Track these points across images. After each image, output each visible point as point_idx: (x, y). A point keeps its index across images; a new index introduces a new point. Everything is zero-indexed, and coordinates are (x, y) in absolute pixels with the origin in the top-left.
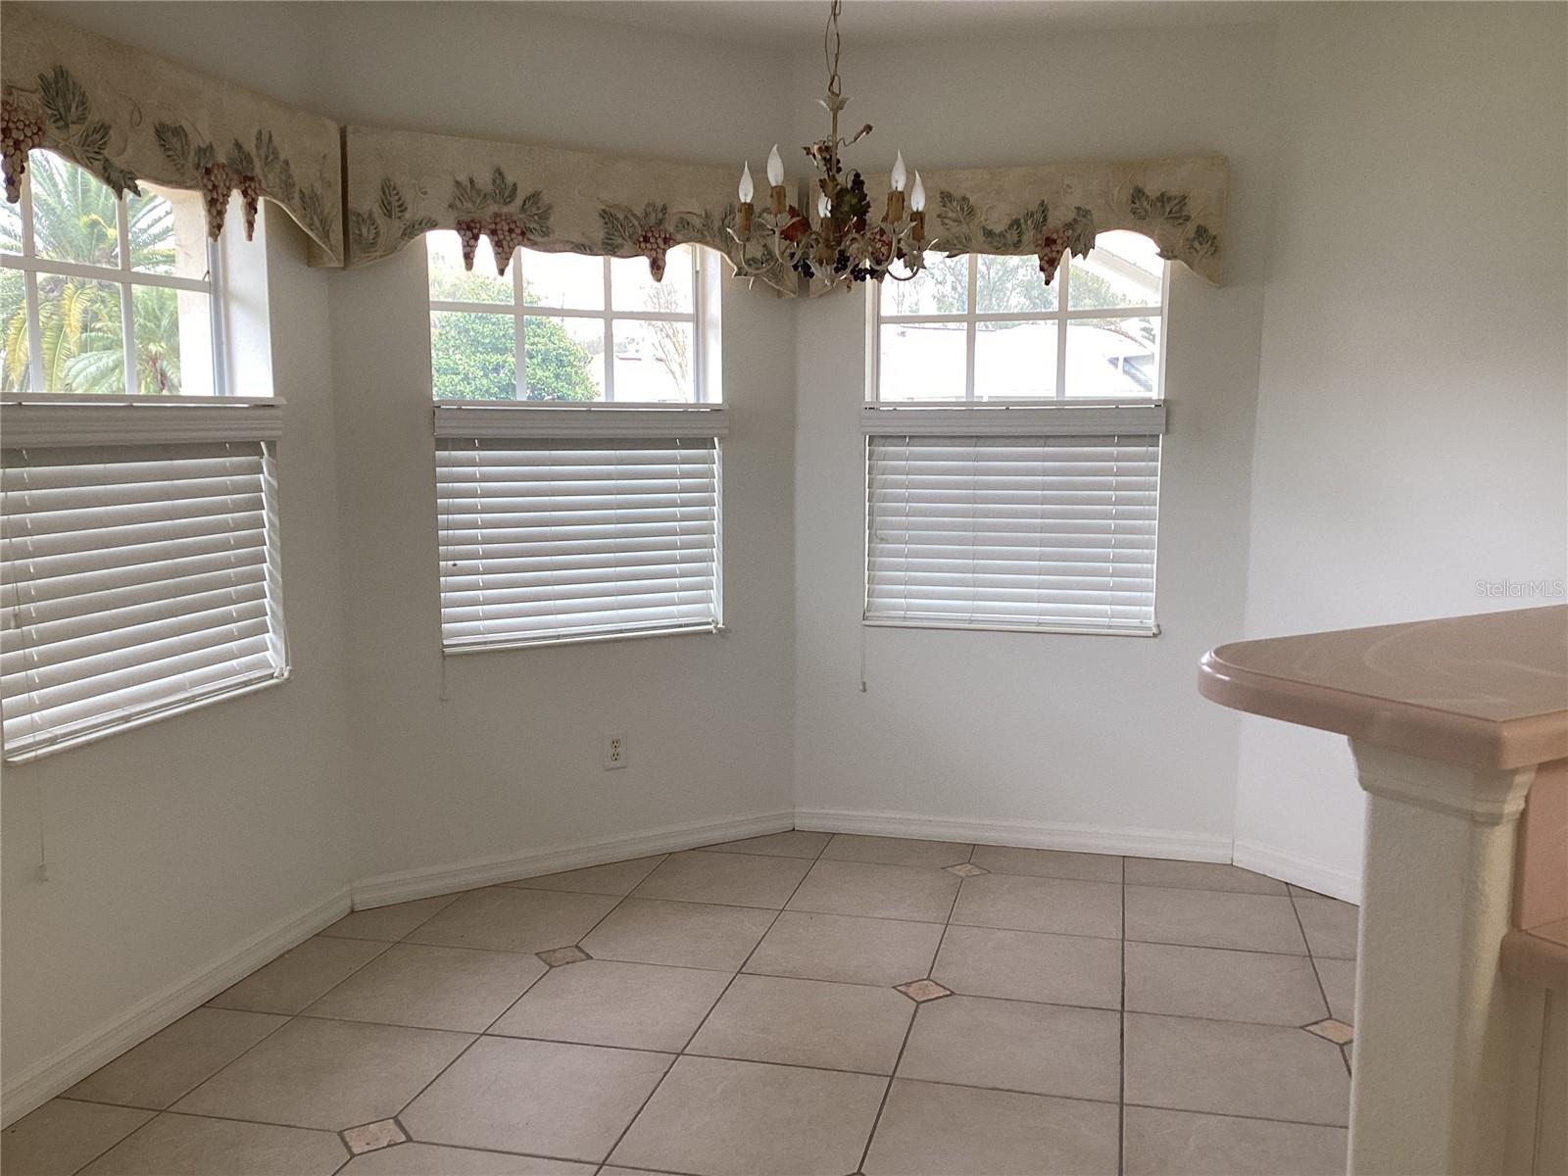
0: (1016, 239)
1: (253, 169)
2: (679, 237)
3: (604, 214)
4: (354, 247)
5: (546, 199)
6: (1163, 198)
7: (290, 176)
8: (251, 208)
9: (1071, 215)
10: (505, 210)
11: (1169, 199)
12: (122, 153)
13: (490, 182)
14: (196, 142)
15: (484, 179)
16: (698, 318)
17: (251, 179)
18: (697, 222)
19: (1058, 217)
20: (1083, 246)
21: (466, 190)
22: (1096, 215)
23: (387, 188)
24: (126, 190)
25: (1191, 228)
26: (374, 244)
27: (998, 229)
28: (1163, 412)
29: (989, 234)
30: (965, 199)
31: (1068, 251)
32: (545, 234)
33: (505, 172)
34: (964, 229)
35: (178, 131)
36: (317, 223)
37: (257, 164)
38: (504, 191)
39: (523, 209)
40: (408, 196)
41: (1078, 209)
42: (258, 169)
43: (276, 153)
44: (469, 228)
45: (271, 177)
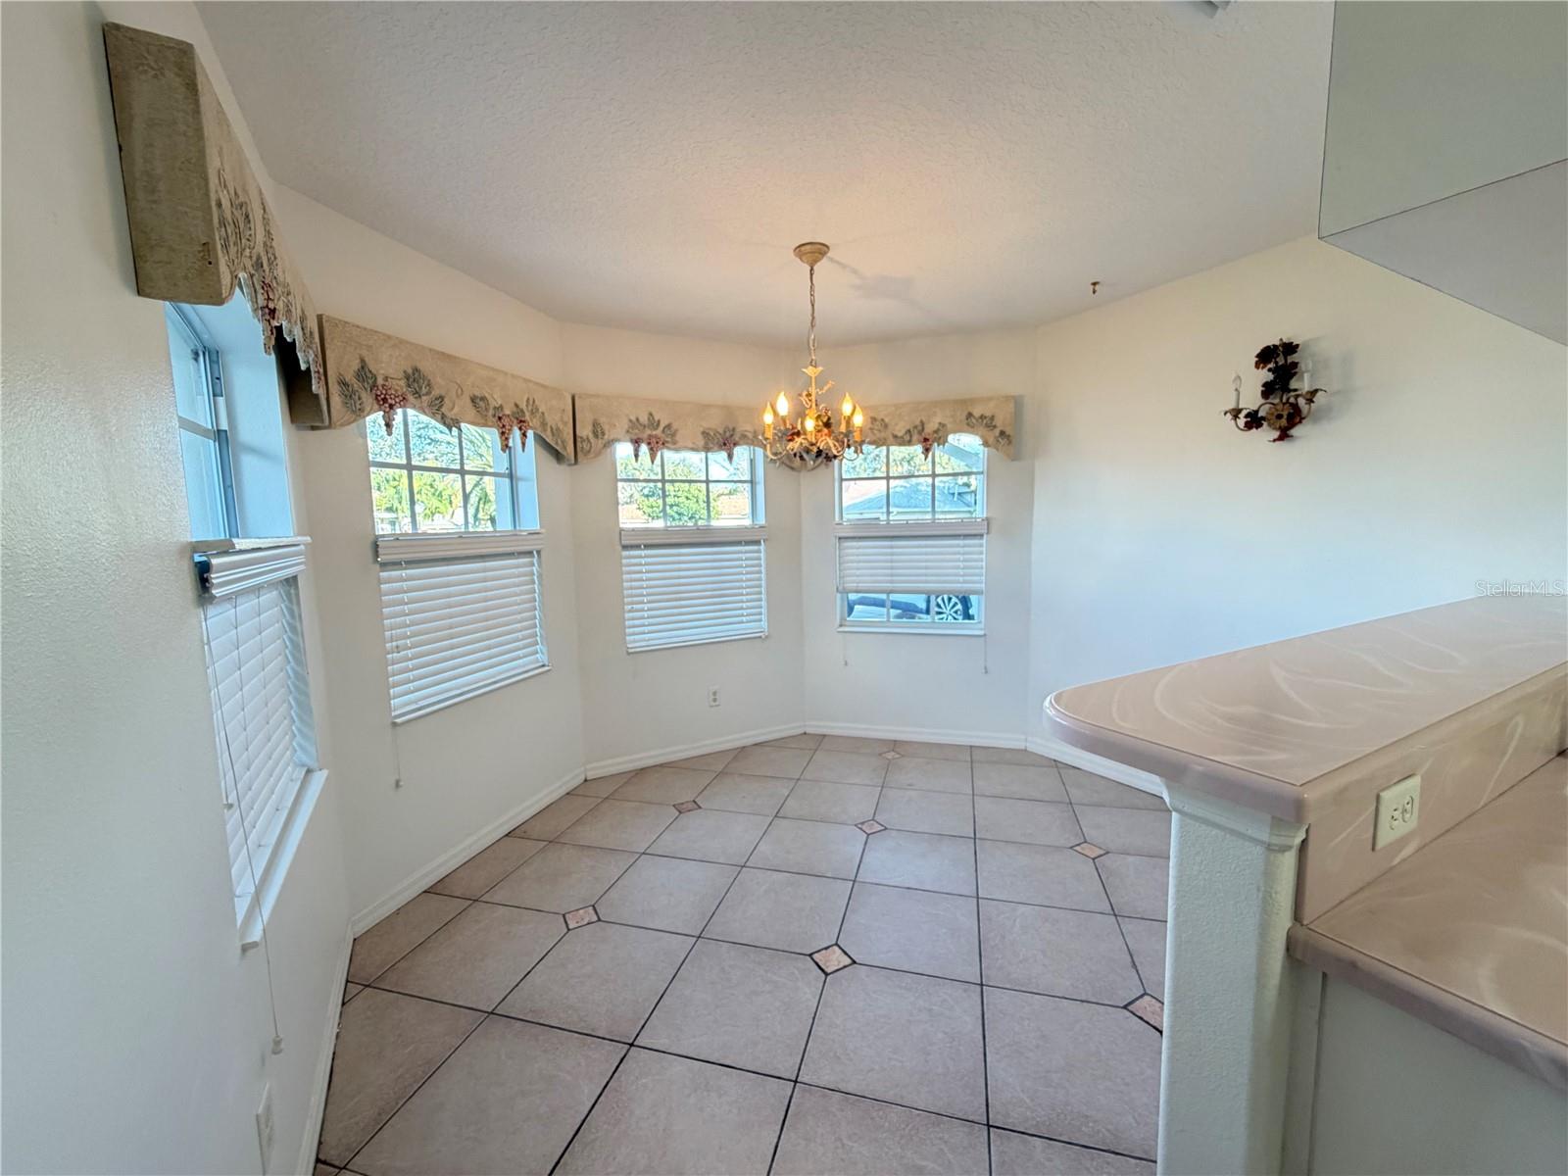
0: (908, 438)
1: (524, 416)
2: (741, 442)
3: (703, 433)
4: (580, 454)
5: (675, 426)
6: (982, 417)
7: (544, 420)
8: (524, 435)
9: (936, 426)
10: (654, 433)
11: (985, 418)
12: (453, 409)
13: (646, 419)
14: (493, 403)
15: (644, 419)
16: (752, 482)
17: (524, 422)
18: (750, 435)
19: (930, 428)
20: (942, 441)
21: (635, 424)
22: (949, 426)
23: (596, 425)
24: (454, 429)
25: (997, 432)
26: (589, 451)
27: (900, 434)
28: (985, 523)
29: (895, 437)
30: (883, 420)
31: (936, 444)
32: (675, 443)
33: (654, 413)
34: (883, 435)
35: (483, 399)
36: (559, 442)
37: (527, 414)
38: (654, 424)
39: (663, 431)
40: (606, 428)
41: (940, 423)
42: (527, 417)
43: (537, 410)
44: (637, 442)
45: (534, 420)
